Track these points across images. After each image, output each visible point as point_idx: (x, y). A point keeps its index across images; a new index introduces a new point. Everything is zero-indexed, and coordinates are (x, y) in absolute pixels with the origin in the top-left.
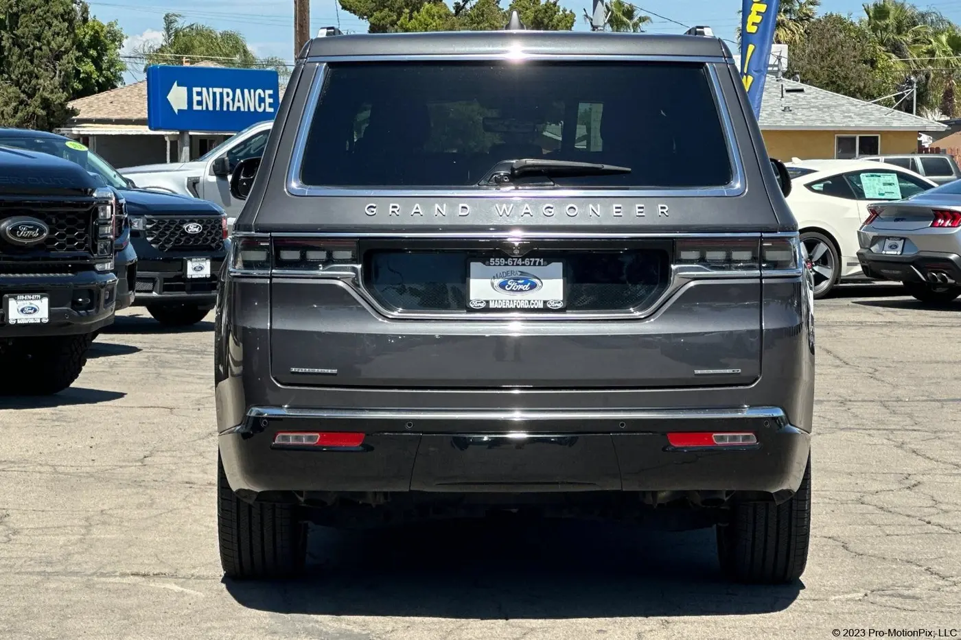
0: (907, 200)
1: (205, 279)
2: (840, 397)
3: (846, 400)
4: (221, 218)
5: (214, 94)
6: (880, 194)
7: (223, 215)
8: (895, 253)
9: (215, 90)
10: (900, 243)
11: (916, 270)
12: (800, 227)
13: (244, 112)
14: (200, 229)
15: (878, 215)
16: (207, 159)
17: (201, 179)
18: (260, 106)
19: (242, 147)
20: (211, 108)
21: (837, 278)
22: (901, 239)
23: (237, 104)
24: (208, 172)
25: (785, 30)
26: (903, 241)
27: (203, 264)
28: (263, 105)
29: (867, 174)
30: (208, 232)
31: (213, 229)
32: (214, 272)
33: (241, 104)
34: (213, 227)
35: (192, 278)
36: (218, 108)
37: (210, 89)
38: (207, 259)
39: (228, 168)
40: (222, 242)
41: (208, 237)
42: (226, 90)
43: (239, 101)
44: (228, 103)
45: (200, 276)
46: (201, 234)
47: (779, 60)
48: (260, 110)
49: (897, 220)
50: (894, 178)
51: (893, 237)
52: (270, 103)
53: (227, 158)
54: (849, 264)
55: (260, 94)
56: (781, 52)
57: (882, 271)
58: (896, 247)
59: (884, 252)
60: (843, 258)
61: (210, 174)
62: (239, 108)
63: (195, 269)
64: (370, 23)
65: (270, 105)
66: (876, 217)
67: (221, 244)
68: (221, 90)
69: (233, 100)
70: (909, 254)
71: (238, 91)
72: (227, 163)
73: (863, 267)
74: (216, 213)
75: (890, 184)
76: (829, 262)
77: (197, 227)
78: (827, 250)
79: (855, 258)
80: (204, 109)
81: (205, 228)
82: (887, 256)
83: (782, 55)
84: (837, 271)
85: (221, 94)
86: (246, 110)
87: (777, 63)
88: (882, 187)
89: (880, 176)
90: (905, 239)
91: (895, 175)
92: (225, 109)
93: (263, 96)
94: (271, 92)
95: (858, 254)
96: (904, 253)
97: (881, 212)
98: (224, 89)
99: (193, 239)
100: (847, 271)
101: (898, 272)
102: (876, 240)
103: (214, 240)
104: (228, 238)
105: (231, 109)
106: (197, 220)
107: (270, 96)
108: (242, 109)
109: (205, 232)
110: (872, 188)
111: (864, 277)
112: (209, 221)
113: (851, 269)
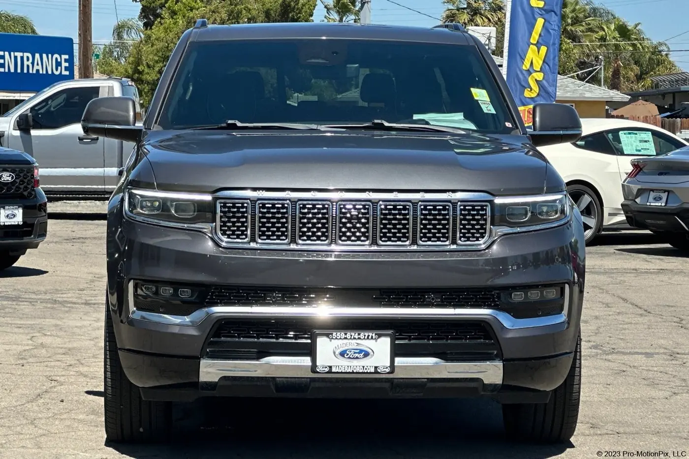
0: (667, 155)
1: (17, 226)
2: (666, 349)
3: (673, 353)
4: (33, 167)
5: (16, 57)
6: (637, 150)
7: (35, 165)
8: (660, 204)
9: (16, 54)
10: (664, 196)
11: (679, 220)
12: (566, 180)
13: (43, 74)
14: (12, 178)
15: (641, 169)
16: (11, 115)
17: (6, 133)
18: (57, 70)
19: (44, 104)
20: (12, 70)
21: (600, 226)
22: (665, 191)
23: (36, 67)
24: (12, 127)
25: (482, 18)
26: (667, 193)
27: (16, 212)
28: (59, 68)
29: (625, 132)
30: (20, 181)
31: (25, 178)
32: (25, 219)
33: (40, 67)
34: (25, 177)
35: (4, 225)
36: (19, 71)
37: (12, 53)
38: (19, 207)
39: (31, 123)
40: (34, 190)
41: (21, 186)
42: (26, 55)
43: (38, 64)
44: (28, 66)
45: (13, 223)
46: (13, 183)
47: (489, 40)
48: (57, 73)
49: (661, 174)
50: (649, 136)
51: (657, 190)
52: (65, 67)
53: (30, 114)
54: (610, 215)
55: (56, 59)
56: (490, 33)
57: (647, 221)
58: (660, 199)
59: (648, 204)
60: (605, 209)
61: (14, 129)
62: (38, 71)
63: (7, 216)
64: (142, 5)
65: (66, 69)
66: (640, 171)
67: (33, 193)
68: (21, 54)
69: (33, 63)
70: (673, 205)
71: (37, 56)
72: (31, 119)
73: (626, 217)
74: (28, 163)
75: (646, 141)
76: (592, 213)
77: (9, 176)
78: (591, 202)
79: (619, 209)
80: (7, 71)
81: (18, 176)
82: (651, 208)
83: (491, 35)
84: (600, 220)
85: (22, 58)
86: (45, 72)
87: (487, 42)
88: (638, 143)
89: (636, 134)
90: (669, 192)
91: (650, 133)
92: (25, 71)
93: (59, 60)
94: (67, 57)
95: (622, 205)
96: (667, 205)
97: (644, 166)
98: (25, 54)
99: (6, 188)
100: (608, 221)
101: (662, 222)
102: (640, 192)
103: (26, 188)
104: (40, 187)
105: (31, 71)
106: (10, 170)
107: (66, 61)
108: (41, 72)
109: (18, 181)
110: (630, 145)
111: (628, 226)
112: (22, 171)
113: (612, 219)
